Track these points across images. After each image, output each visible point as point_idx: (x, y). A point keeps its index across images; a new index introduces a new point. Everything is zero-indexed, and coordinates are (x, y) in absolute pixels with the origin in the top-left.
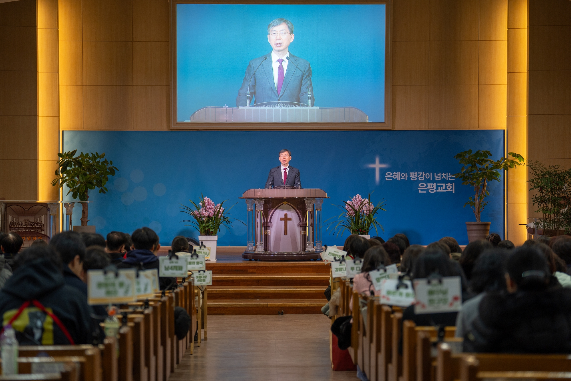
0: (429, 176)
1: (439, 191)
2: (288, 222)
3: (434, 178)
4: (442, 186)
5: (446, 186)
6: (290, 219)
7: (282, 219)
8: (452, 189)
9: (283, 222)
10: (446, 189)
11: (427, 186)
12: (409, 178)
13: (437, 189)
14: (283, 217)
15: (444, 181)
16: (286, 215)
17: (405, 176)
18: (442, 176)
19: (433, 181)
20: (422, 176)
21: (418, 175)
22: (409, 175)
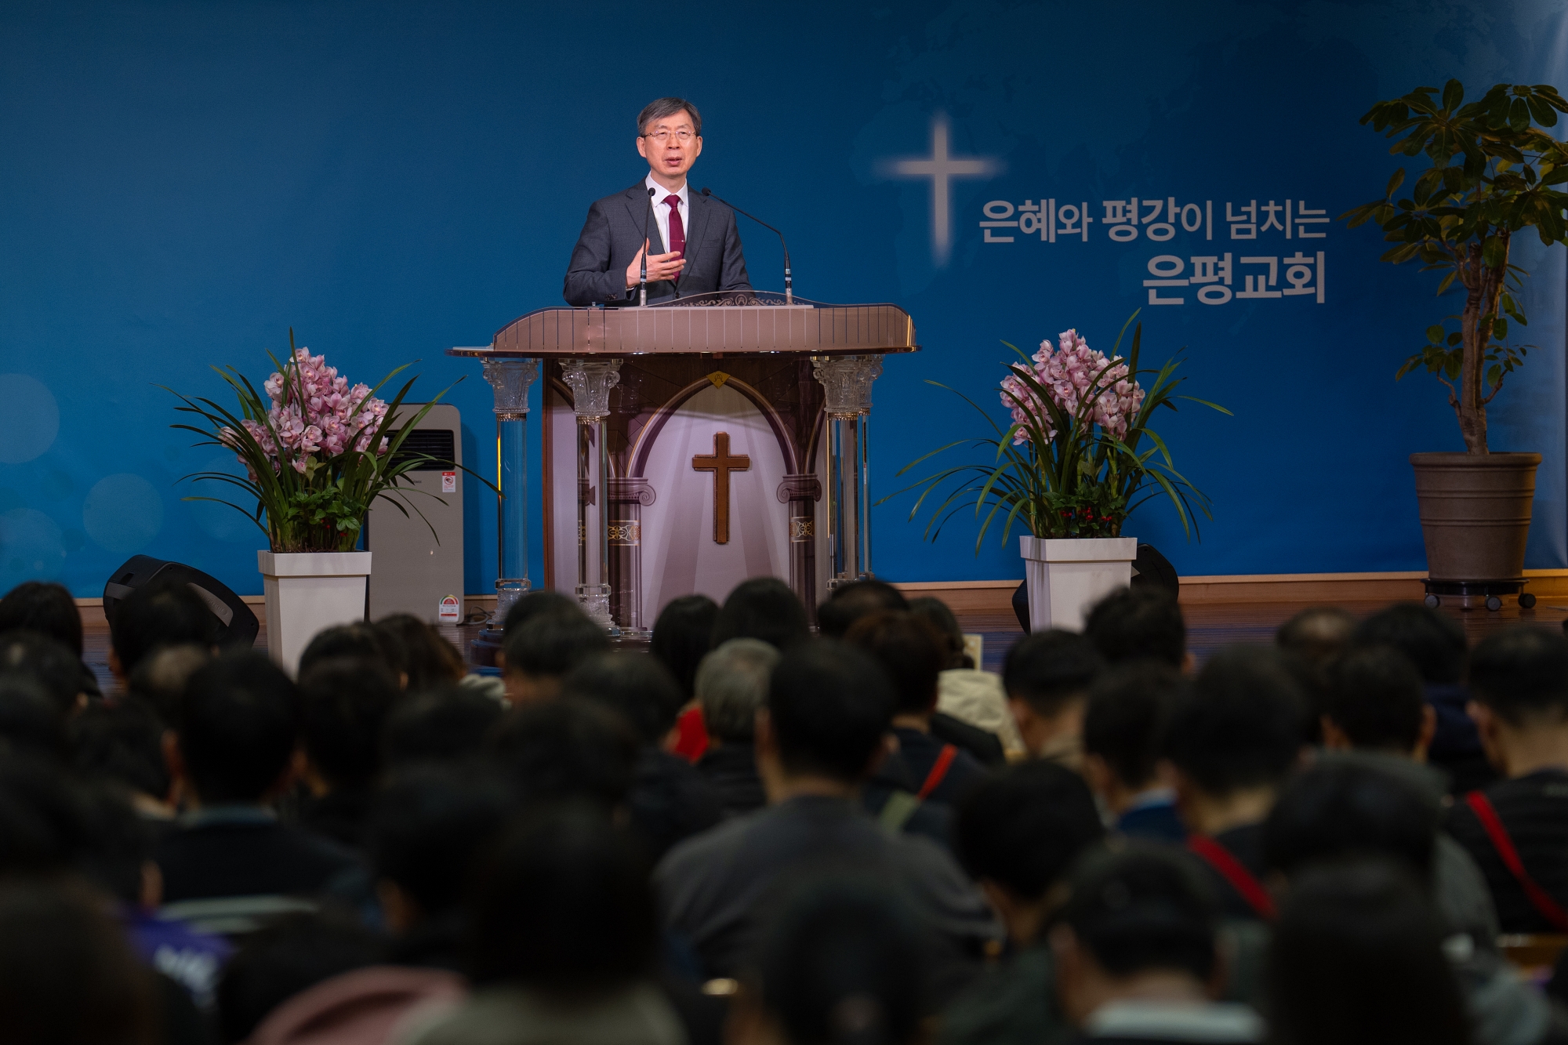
0: (1201, 217)
1: (1248, 293)
2: (735, 477)
3: (1221, 226)
4: (1264, 269)
5: (1283, 269)
6: (743, 464)
7: (700, 463)
8: (1313, 283)
9: (709, 477)
10: (1283, 283)
11: (1189, 271)
12: (1099, 229)
13: (1238, 285)
14: (709, 450)
15: (1273, 243)
16: (722, 441)
17: (1078, 221)
18: (1262, 217)
19: (1220, 244)
20: (1163, 217)
21: (1144, 211)
22: (1097, 212)
